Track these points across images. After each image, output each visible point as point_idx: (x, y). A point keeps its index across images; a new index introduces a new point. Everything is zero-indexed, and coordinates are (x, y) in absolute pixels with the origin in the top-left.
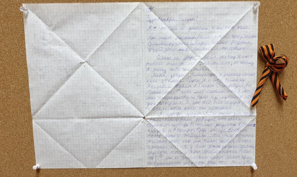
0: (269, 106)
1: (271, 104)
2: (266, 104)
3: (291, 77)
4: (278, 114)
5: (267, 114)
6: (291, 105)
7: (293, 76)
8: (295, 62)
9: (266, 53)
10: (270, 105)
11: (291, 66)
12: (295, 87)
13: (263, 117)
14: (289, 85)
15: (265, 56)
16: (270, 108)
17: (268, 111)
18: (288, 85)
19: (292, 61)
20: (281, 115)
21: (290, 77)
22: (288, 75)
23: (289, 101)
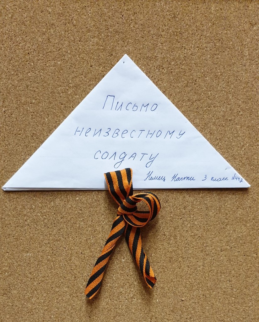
0: (128, 296)
1: (131, 293)
2: (123, 292)
3: (172, 238)
4: (146, 312)
5: (124, 312)
6: (172, 294)
7: (175, 236)
8: (180, 207)
9: (116, 186)
10: (129, 293)
11: (172, 216)
12: (180, 259)
13: (117, 318)
14: (168, 255)
15: (113, 192)
16: (130, 300)
17: (127, 307)
18: (165, 255)
19: (173, 206)
20: (153, 316)
21: (169, 238)
22: (165, 235)
23: (169, 286)
